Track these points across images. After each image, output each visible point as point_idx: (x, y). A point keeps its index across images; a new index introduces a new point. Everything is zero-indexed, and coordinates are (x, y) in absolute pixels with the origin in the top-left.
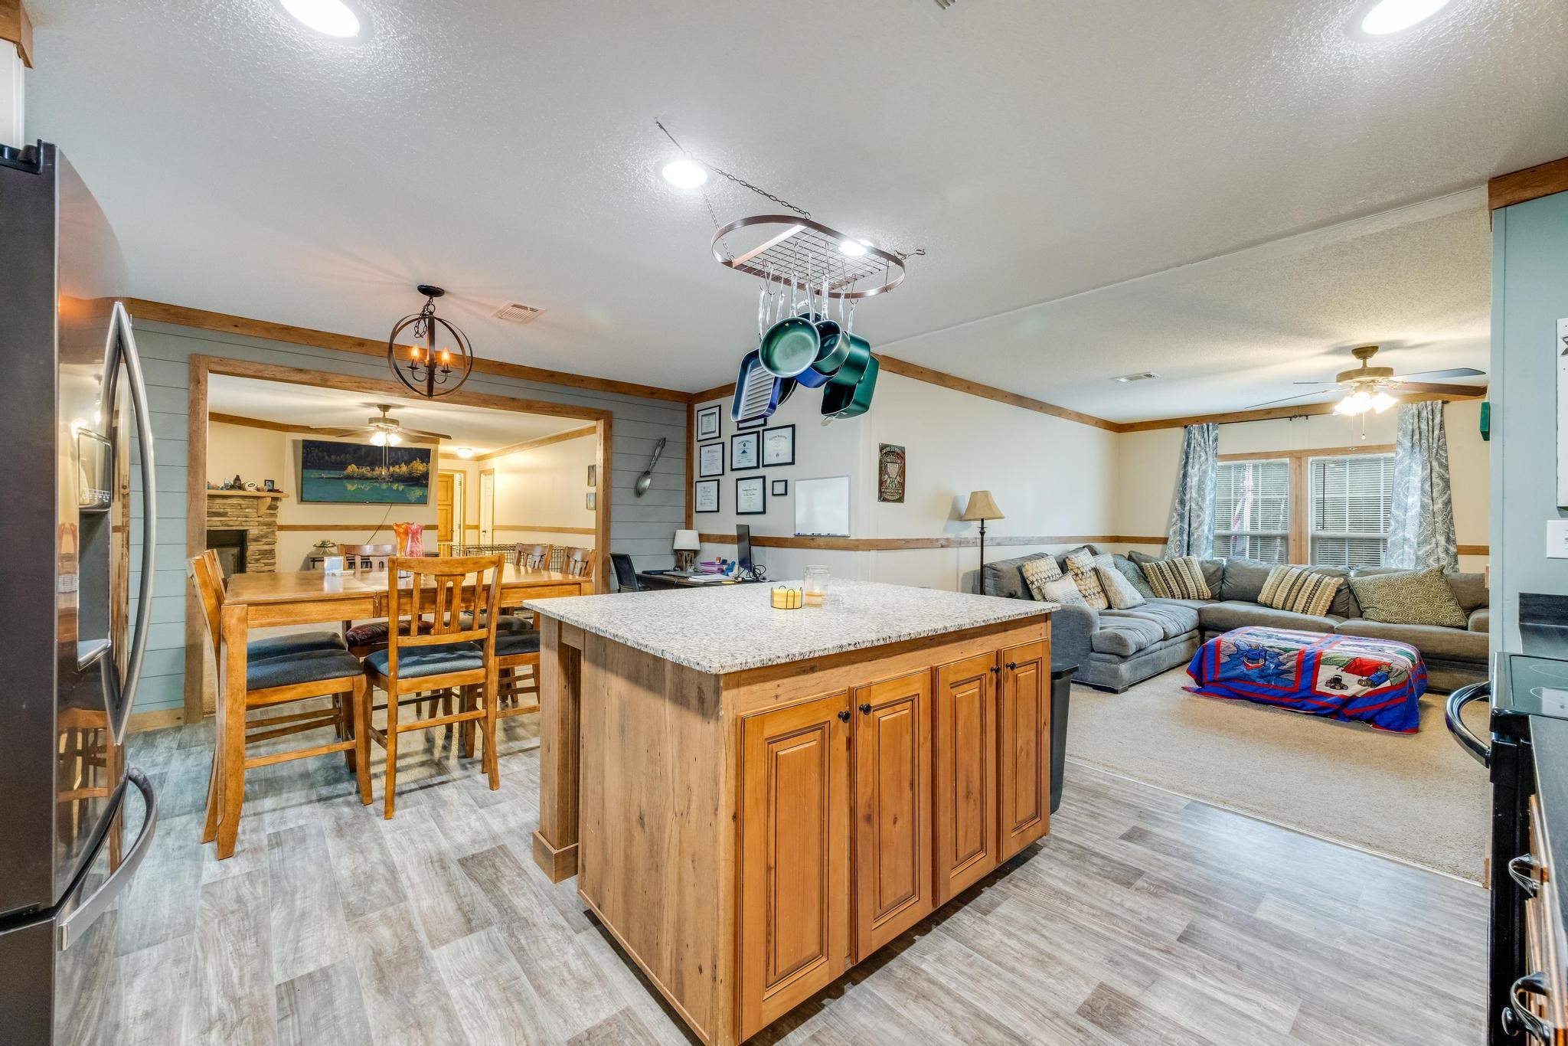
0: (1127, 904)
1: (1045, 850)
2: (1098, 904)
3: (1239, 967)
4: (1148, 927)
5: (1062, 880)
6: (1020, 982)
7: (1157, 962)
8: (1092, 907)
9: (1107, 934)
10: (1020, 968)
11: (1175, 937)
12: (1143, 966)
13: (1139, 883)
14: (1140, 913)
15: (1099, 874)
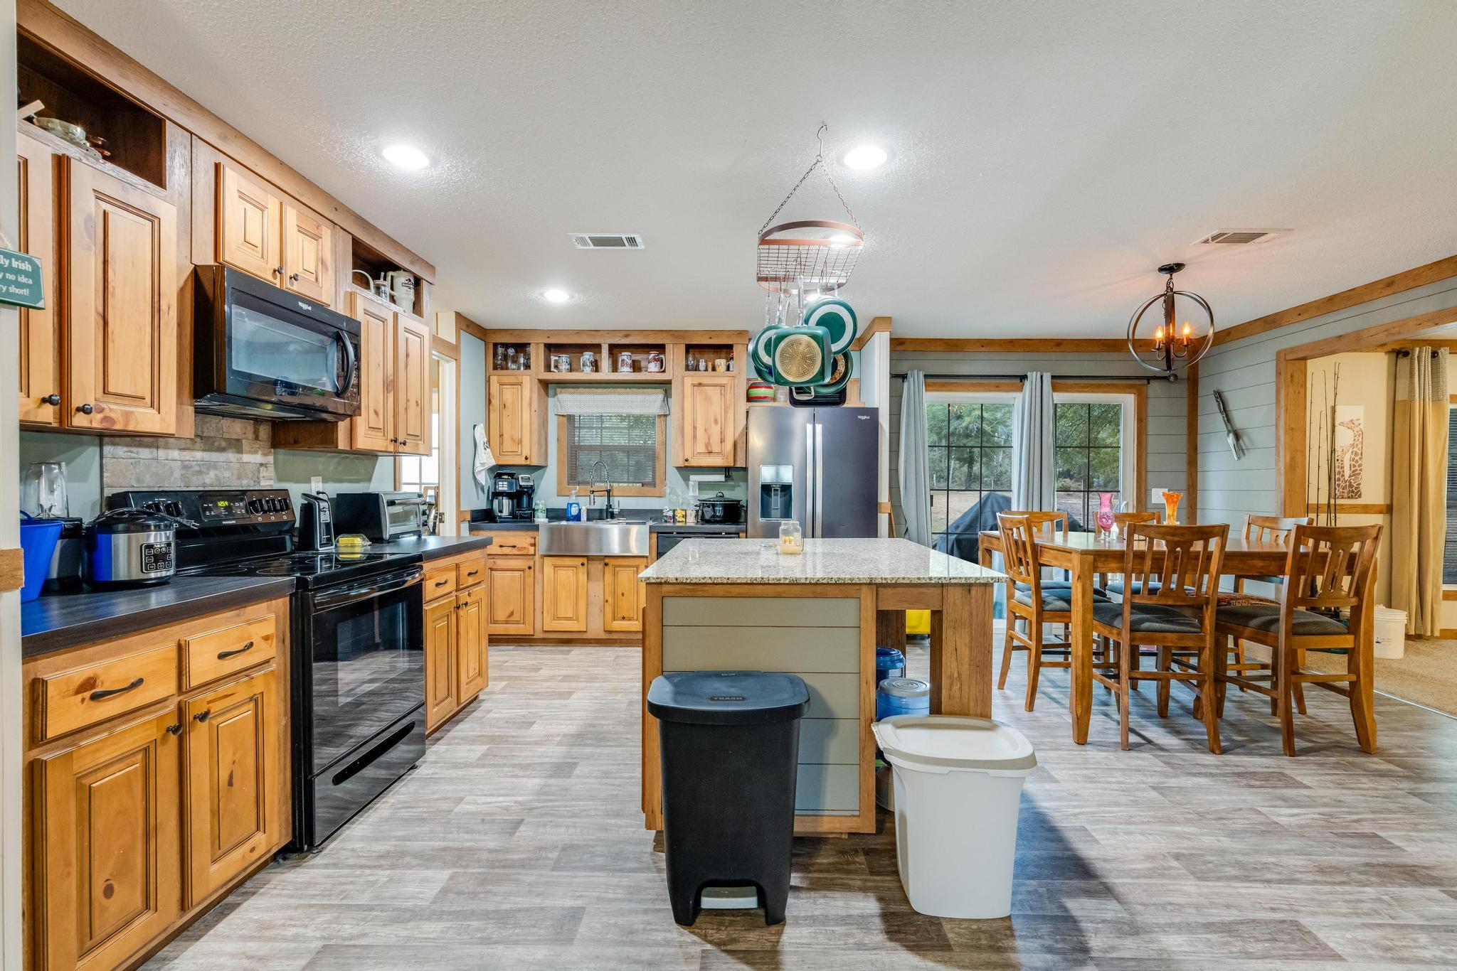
0: (562, 830)
1: (650, 848)
2: (585, 820)
3: (483, 820)
4: (546, 819)
5: (620, 826)
6: (612, 762)
7: (538, 801)
8: (588, 816)
9: (573, 803)
10: (615, 767)
11: (525, 821)
12: (547, 795)
13: (554, 855)
14: (553, 826)
15: (592, 847)
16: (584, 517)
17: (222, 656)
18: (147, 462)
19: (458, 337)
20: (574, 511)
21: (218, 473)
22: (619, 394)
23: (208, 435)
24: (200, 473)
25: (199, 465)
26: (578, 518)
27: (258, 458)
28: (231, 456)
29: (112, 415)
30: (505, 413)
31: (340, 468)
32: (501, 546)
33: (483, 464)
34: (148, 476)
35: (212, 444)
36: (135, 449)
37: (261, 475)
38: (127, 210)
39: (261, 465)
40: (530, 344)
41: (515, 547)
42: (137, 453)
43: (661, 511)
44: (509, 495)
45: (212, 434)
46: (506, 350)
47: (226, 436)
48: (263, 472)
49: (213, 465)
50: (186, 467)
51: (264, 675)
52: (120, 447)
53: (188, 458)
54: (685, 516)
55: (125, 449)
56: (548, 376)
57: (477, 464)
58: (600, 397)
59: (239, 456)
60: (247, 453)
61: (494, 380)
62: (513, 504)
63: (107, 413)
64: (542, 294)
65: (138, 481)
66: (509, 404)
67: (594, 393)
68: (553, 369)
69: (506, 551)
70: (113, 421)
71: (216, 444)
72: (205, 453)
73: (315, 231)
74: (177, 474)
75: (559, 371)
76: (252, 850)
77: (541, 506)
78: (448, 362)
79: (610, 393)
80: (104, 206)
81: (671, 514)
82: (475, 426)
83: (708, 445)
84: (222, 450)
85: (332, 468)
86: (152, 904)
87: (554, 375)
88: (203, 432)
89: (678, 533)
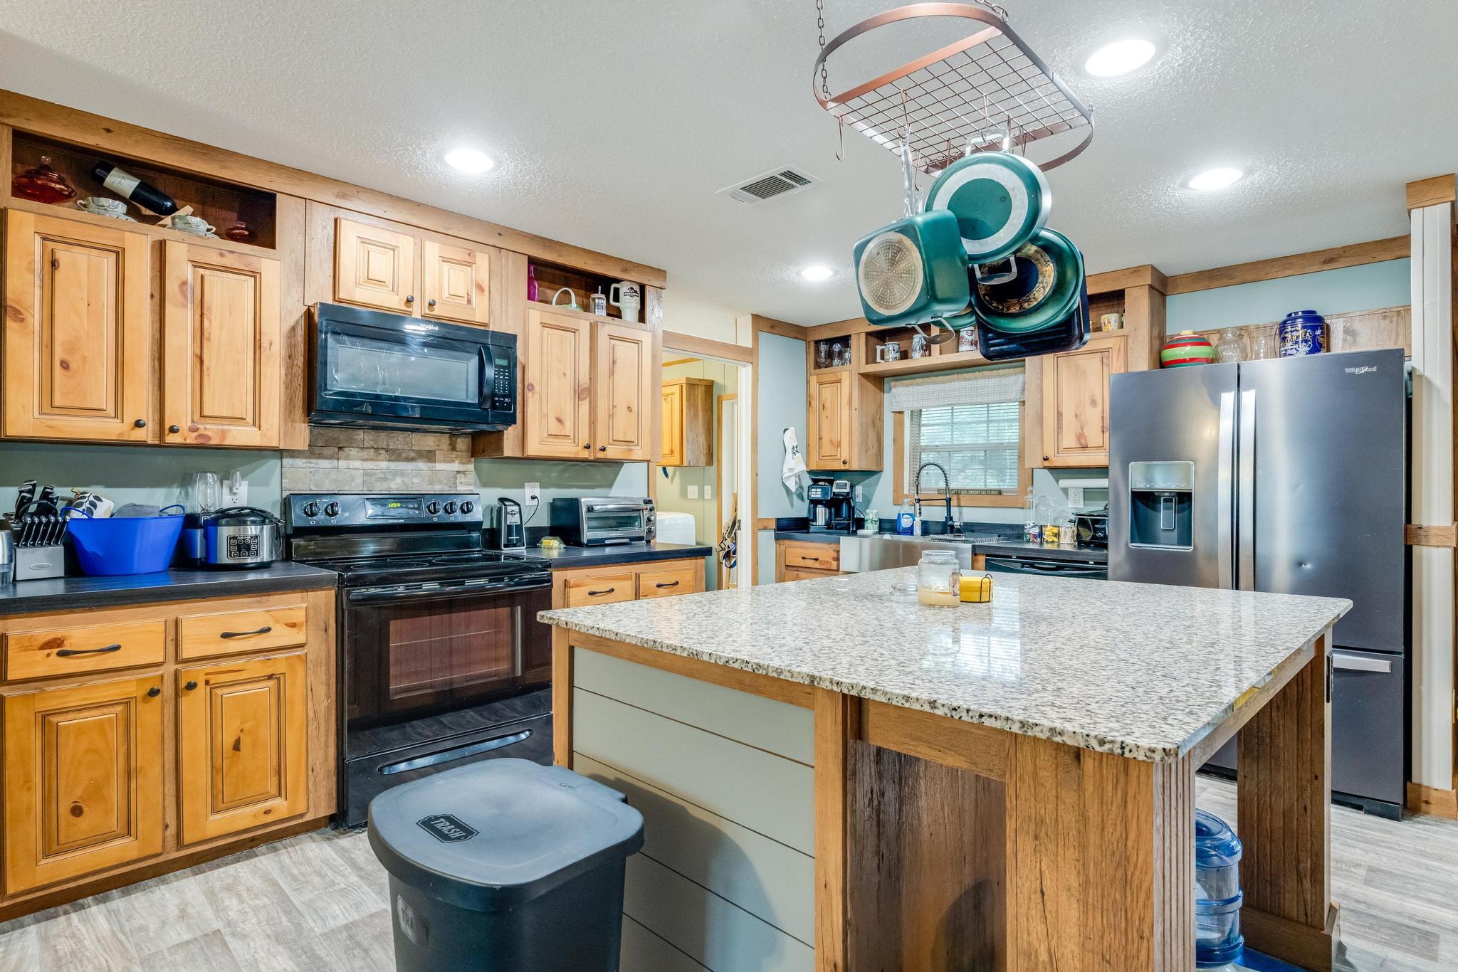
16: (918, 530)
17: (226, 636)
18: (327, 471)
19: (756, 339)
20: (905, 523)
21: (406, 480)
22: (965, 379)
23: (395, 447)
24: (385, 479)
25: (384, 473)
26: (910, 531)
27: (456, 466)
28: (422, 465)
29: (207, 433)
30: (824, 414)
31: (566, 475)
32: (803, 558)
33: (791, 470)
34: (327, 482)
35: (399, 455)
36: (314, 461)
37: (458, 481)
38: (227, 272)
39: (459, 472)
40: (850, 336)
41: (816, 560)
42: (317, 464)
43: (1022, 527)
44: (828, 504)
45: (399, 447)
46: (831, 347)
47: (414, 448)
48: (461, 478)
49: (396, 473)
50: (367, 474)
51: (286, 658)
52: (298, 460)
53: (371, 467)
54: (1057, 535)
55: (304, 460)
56: (872, 368)
57: (785, 470)
58: (941, 386)
59: (431, 465)
60: (440, 462)
61: (814, 379)
62: (830, 513)
63: (202, 431)
64: (798, 274)
65: (317, 486)
66: (828, 405)
67: (935, 383)
68: (878, 359)
69: (809, 563)
70: (209, 438)
71: (404, 455)
72: (391, 463)
73: (468, 259)
74: (359, 480)
75: (887, 361)
76: (267, 812)
77: (871, 517)
78: (745, 366)
79: (953, 381)
80: (202, 271)
81: (1036, 531)
82: (786, 430)
83: (1080, 436)
84: (413, 460)
85: (554, 475)
86: (133, 831)
87: (880, 367)
88: (388, 445)
89: (1018, 558)
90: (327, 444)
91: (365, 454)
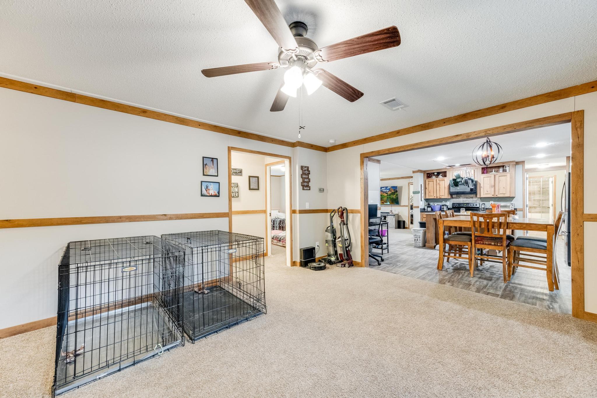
90: (458, 197)
91: (463, 198)
